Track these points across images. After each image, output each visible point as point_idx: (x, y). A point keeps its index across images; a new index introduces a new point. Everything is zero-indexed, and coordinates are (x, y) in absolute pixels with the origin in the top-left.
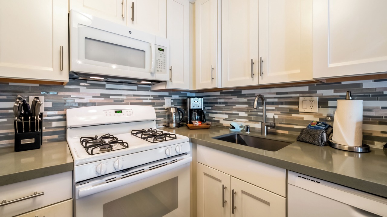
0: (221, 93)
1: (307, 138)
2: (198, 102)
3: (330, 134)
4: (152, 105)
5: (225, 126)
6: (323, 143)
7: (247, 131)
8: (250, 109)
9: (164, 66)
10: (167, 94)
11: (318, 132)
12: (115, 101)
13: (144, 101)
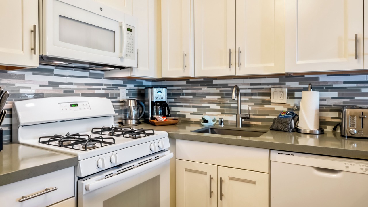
0: (187, 83)
1: (279, 126)
2: (161, 92)
3: (296, 122)
4: (105, 97)
5: (192, 121)
6: (291, 129)
7: (221, 124)
8: (222, 101)
9: (133, 50)
10: (121, 82)
11: (288, 120)
12: (65, 91)
13: (97, 92)
